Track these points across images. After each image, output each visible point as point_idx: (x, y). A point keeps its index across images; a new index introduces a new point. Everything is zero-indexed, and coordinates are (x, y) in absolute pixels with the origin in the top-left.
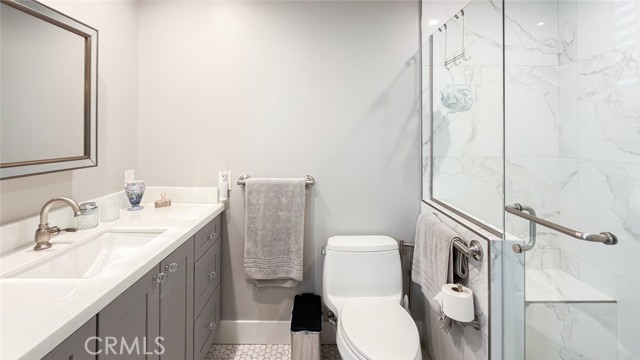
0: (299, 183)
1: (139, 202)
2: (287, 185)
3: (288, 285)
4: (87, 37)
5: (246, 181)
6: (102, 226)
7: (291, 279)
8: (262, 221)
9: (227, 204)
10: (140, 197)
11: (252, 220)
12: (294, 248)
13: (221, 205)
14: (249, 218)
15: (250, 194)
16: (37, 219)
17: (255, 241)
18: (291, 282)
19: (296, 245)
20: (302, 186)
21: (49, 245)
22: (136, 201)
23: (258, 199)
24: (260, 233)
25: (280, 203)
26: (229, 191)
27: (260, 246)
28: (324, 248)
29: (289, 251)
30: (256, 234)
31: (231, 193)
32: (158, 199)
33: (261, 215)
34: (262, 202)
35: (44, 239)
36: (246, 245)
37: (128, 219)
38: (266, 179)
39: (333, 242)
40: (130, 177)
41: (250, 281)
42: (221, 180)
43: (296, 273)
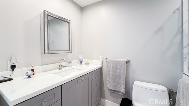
0: (124, 61)
1: (82, 63)
2: (120, 61)
3: (120, 93)
4: (69, 23)
5: (107, 59)
6: (73, 67)
7: (121, 92)
8: (112, 72)
9: (102, 66)
10: (82, 61)
11: (109, 71)
12: (122, 82)
13: (101, 66)
14: (108, 70)
15: (108, 63)
16: (59, 64)
17: (110, 78)
18: (121, 93)
19: (123, 81)
20: (124, 62)
21: (62, 69)
22: (81, 63)
23: (110, 65)
24: (111, 75)
25: (117, 67)
26: (103, 62)
27: (111, 79)
28: (133, 84)
29: (120, 83)
30: (110, 75)
31: (103, 63)
32: (86, 62)
33: (111, 70)
34: (112, 66)
35: (61, 67)
36: (107, 78)
37: (79, 66)
38: (113, 59)
39: (136, 83)
40: (81, 56)
41: (109, 89)
42: (101, 59)
43: (123, 90)
